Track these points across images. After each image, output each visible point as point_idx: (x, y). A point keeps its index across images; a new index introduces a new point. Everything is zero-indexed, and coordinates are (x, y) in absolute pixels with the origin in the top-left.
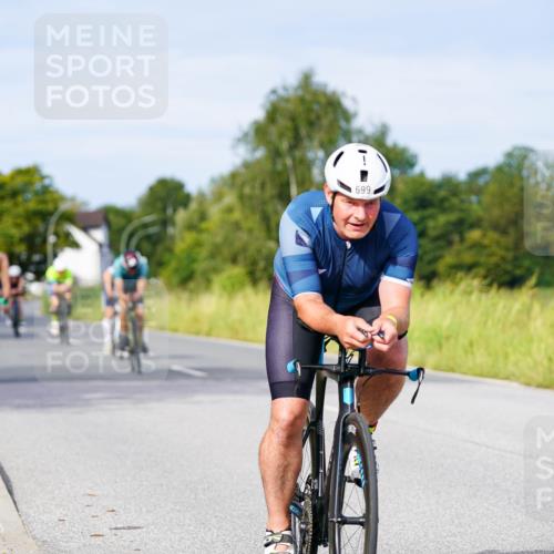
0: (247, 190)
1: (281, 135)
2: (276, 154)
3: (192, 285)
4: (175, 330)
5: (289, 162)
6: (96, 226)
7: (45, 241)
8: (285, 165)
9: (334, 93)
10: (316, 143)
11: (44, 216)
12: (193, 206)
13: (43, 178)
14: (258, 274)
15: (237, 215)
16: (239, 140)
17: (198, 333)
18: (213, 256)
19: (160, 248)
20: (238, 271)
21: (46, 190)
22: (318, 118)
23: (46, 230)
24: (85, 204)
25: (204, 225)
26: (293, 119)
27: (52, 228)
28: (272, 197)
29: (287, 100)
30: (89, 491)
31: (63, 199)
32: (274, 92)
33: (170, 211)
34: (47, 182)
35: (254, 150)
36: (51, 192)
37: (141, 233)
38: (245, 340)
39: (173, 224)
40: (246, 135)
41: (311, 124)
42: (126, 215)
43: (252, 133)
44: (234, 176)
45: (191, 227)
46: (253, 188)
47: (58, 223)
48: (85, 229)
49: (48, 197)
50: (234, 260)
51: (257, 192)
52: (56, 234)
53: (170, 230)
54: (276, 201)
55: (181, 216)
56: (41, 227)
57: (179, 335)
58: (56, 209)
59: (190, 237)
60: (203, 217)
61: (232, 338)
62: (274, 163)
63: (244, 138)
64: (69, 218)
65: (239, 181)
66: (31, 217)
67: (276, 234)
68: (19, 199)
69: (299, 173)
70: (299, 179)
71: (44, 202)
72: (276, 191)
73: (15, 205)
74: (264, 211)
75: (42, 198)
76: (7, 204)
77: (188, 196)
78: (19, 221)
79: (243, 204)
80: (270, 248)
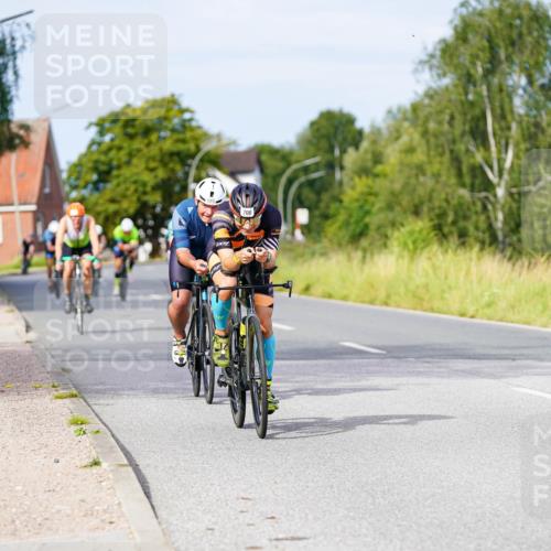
0: (432, 126)
1: (475, 57)
2: (468, 79)
3: (364, 242)
4: (345, 298)
5: (484, 90)
6: (247, 172)
7: (185, 188)
8: (479, 94)
10: (516, 67)
11: (183, 158)
12: (365, 145)
13: (183, 111)
14: (446, 230)
15: (419, 157)
16: (422, 62)
17: (372, 302)
18: (390, 207)
19: (325, 197)
20: (421, 225)
21: (185, 126)
22: (521, 35)
23: (187, 174)
24: (234, 143)
25: (379, 168)
26: (490, 41)
27: (193, 173)
28: (463, 134)
29: (481, 14)
30: (243, 495)
31: (206, 136)
32: (464, 4)
33: (337, 152)
34: (187, 116)
35: (444, 75)
36: (192, 129)
37: (302, 179)
38: (432, 310)
39: (342, 168)
40: (432, 56)
41: (512, 43)
42: (284, 156)
43: (438, 53)
44: (415, 108)
45: (364, 171)
46: (440, 123)
47: (198, 168)
48: (234, 174)
49: (188, 135)
50: (416, 212)
51: (446, 127)
53: (338, 175)
54: (468, 138)
55: (351, 158)
56: (180, 174)
57: (350, 303)
58: (198, 149)
59: (362, 184)
60: (378, 159)
61: (415, 309)
62: (466, 94)
63: (428, 61)
64: (214, 160)
65: (422, 114)
66: (167, 159)
67: (467, 180)
68: (154, 137)
69: (497, 104)
70: (498, 111)
71: (184, 141)
72: (467, 128)
73: (148, 145)
74: (452, 151)
75: (181, 136)
76: (138, 143)
77: (360, 133)
78: (152, 165)
79: (428, 142)
80: (461, 197)
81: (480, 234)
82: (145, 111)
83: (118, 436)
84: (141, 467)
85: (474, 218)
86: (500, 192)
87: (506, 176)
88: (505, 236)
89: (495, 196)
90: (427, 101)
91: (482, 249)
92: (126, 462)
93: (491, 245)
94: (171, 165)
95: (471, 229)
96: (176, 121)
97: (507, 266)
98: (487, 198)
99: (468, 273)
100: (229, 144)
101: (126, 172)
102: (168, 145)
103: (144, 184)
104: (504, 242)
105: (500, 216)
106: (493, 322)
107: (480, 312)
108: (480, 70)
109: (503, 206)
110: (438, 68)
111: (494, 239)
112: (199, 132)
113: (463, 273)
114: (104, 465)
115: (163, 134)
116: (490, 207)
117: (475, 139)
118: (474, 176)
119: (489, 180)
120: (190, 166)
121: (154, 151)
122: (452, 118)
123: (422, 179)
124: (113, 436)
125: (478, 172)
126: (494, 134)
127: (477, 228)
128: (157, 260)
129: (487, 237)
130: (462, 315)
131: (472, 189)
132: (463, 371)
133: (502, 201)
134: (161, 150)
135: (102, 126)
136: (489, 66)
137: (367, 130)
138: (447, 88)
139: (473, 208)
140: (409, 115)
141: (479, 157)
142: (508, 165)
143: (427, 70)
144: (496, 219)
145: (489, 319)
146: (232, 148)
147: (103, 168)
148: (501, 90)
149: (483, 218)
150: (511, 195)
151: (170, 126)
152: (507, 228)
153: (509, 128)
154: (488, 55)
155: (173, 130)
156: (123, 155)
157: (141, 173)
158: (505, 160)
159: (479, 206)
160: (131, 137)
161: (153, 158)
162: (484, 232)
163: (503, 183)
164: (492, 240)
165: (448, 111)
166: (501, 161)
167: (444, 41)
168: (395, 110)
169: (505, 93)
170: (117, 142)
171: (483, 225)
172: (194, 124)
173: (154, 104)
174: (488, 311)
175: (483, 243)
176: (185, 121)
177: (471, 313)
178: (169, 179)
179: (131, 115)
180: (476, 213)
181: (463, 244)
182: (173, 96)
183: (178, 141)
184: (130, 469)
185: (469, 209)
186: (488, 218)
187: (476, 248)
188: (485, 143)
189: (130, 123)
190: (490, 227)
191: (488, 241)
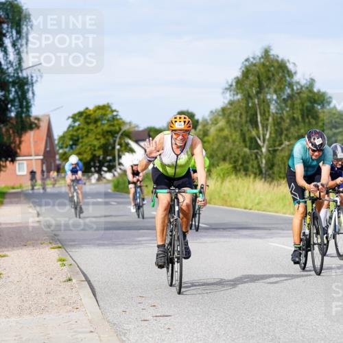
0: (232, 118)
1: (252, 86)
2: (249, 97)
5: (256, 101)
6: (143, 140)
7: (114, 148)
8: (254, 103)
9: (282, 60)
10: (272, 90)
11: (113, 133)
12: (200, 127)
13: (113, 111)
14: (238, 168)
15: (226, 132)
16: (226, 89)
20: (226, 166)
21: (114, 118)
22: (273, 75)
23: (115, 141)
24: (137, 126)
26: (259, 77)
27: (118, 140)
28: (246, 122)
29: (255, 65)
30: (140, 295)
31: (124, 123)
32: (247, 60)
34: (115, 113)
35: (237, 94)
36: (117, 120)
38: (231, 206)
40: (231, 86)
41: (269, 79)
43: (234, 84)
44: (223, 110)
46: (235, 117)
47: (120, 138)
48: (137, 142)
49: (116, 122)
50: (224, 159)
51: (238, 119)
52: (120, 144)
54: (249, 124)
56: (111, 141)
58: (120, 129)
60: (206, 133)
61: (223, 205)
62: (248, 104)
63: (229, 88)
64: (128, 135)
65: (227, 113)
66: (105, 134)
67: (248, 144)
68: (99, 124)
69: (262, 108)
70: (262, 111)
71: (113, 125)
72: (248, 119)
73: (96, 127)
74: (241, 130)
75: (112, 123)
76: (92, 127)
77: (197, 121)
78: (98, 137)
79: (230, 126)
80: (245, 152)
81: (254, 170)
82: (95, 111)
83: (81, 267)
84: (91, 282)
85: (251, 162)
86: (264, 150)
87: (266, 143)
88: (266, 171)
89: (261, 151)
90: (229, 106)
91: (255, 177)
92: (84, 279)
93: (259, 175)
94: (107, 137)
95: (250, 167)
96: (110, 116)
97: (267, 185)
98: (257, 153)
99: (248, 189)
100: (135, 127)
101: (86, 140)
102: (106, 128)
103: (95, 146)
104: (265, 174)
105: (264, 161)
106: (260, 212)
107: (254, 207)
108: (254, 91)
109: (265, 157)
110: (234, 91)
111: (261, 172)
112: (120, 121)
113: (246, 189)
114: (74, 281)
115: (103, 122)
116: (259, 157)
117: (252, 125)
118: (251, 143)
119: (258, 144)
120: (116, 137)
121: (99, 130)
122: (241, 114)
123: (227, 143)
124: (78, 267)
125: (253, 140)
126: (261, 122)
127: (253, 167)
128: (101, 182)
129: (258, 171)
130: (246, 208)
131: (250, 148)
132: (246, 235)
133: (265, 154)
134: (102, 130)
135: (74, 118)
136: (258, 89)
137: (200, 120)
138: (239, 100)
139: (251, 157)
140: (221, 113)
141: (254, 133)
142: (267, 136)
143: (228, 92)
144: (262, 162)
145: (258, 210)
146: (136, 129)
147: (75, 138)
148: (264, 102)
149: (255, 162)
150: (269, 151)
151: (107, 118)
152: (267, 167)
153: (268, 120)
154: (258, 84)
155: (108, 120)
156: (84, 132)
157: (93, 141)
158: (266, 134)
159: (254, 157)
160: (88, 123)
161: (99, 134)
162: (256, 169)
163: (265, 146)
164: (260, 173)
165: (239, 111)
166: (264, 135)
167: (237, 78)
168: (214, 111)
169: (266, 103)
170: (81, 126)
171: (255, 165)
172: (118, 117)
173: (99, 108)
174: (258, 207)
175: (255, 174)
176: (114, 116)
177: (249, 208)
178: (106, 144)
179: (89, 113)
180: (252, 160)
181: (246, 175)
182: (108, 104)
183: (111, 125)
184: (86, 282)
185: (249, 158)
186: (258, 162)
187: (252, 176)
188: (257, 126)
189: (88, 116)
190: (259, 166)
191: (258, 173)
